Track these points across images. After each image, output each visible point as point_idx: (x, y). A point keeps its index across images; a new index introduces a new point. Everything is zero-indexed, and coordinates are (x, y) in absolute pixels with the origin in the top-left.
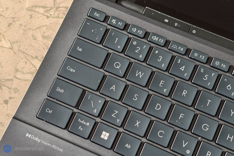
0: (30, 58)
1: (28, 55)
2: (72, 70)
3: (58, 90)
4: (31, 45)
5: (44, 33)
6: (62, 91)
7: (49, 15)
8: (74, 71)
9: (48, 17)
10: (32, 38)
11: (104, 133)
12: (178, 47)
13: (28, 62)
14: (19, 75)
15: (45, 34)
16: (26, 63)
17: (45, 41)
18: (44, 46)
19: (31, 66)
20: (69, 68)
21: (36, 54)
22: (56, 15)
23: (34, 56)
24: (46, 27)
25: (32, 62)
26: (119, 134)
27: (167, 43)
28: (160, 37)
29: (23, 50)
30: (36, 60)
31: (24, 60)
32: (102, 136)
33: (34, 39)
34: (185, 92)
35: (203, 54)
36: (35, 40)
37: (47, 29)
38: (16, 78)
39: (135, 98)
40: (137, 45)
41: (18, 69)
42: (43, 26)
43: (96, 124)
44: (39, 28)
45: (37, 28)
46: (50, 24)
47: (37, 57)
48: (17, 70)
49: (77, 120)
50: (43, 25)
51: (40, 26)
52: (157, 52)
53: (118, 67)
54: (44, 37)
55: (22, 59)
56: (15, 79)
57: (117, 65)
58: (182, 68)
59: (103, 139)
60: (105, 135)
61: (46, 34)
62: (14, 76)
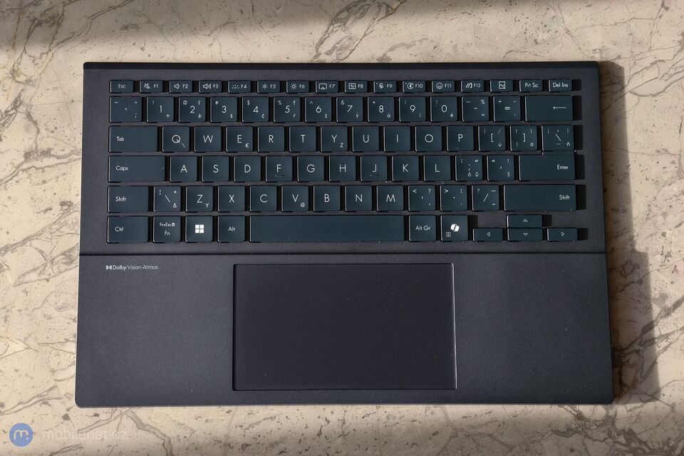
0: (59, 346)
1: (53, 344)
2: (123, 169)
3: (119, 199)
4: (50, 329)
5: (56, 303)
6: (124, 199)
7: (47, 277)
8: (127, 169)
9: (48, 280)
10: (45, 319)
11: (197, 226)
12: (240, 86)
13: (60, 352)
14: (60, 376)
15: (58, 305)
16: (58, 355)
17: (64, 313)
18: (67, 320)
19: (68, 355)
20: (118, 168)
21: (64, 337)
22: (56, 271)
23: (64, 341)
24: (54, 294)
25: (65, 349)
26: (215, 219)
27: (224, 86)
28: (212, 82)
29: (44, 341)
30: (68, 344)
31: (53, 352)
32: (197, 231)
33: (48, 319)
34: (271, 137)
35: (273, 81)
36: (51, 319)
37: (56, 296)
38: (59, 381)
39: (216, 170)
40: (189, 104)
41: (53, 369)
42: (48, 296)
43: (183, 219)
44: (46, 300)
45: (44, 302)
46: (56, 287)
47: (67, 340)
48: (53, 371)
49: (157, 225)
50: (47, 294)
51: (44, 297)
52: (217, 103)
53: (179, 142)
54: (60, 309)
55: (50, 353)
56: (59, 384)
57: (176, 139)
58: (256, 110)
59: (199, 234)
60: (200, 229)
61: (60, 304)
62: (55, 380)
